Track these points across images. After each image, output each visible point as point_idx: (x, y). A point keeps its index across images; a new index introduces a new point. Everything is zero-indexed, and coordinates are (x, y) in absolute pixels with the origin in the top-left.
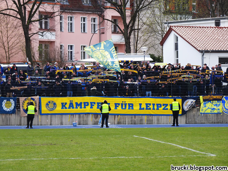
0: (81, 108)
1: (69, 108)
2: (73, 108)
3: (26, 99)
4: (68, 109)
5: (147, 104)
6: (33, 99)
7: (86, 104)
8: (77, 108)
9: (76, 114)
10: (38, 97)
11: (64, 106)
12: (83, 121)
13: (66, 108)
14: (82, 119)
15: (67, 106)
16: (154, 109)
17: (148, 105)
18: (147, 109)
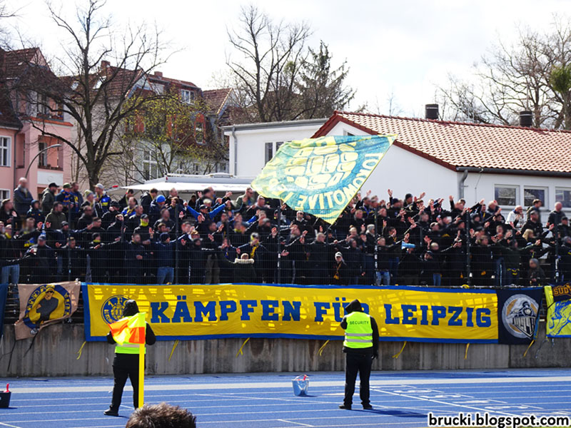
0: (212, 318)
1: (176, 319)
2: (188, 319)
3: (39, 289)
4: (171, 323)
5: (405, 308)
6: (61, 290)
7: (229, 307)
8: (201, 320)
9: (196, 338)
10: (77, 283)
11: (161, 313)
12: (218, 360)
13: (165, 320)
14: (215, 355)
15: (170, 312)
16: (424, 322)
17: (410, 311)
18: (406, 321)
